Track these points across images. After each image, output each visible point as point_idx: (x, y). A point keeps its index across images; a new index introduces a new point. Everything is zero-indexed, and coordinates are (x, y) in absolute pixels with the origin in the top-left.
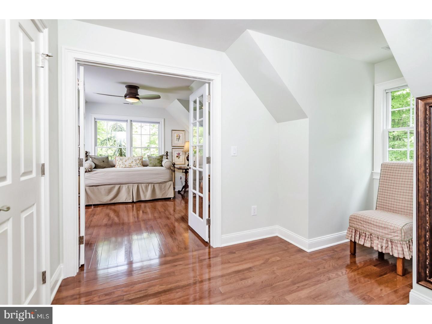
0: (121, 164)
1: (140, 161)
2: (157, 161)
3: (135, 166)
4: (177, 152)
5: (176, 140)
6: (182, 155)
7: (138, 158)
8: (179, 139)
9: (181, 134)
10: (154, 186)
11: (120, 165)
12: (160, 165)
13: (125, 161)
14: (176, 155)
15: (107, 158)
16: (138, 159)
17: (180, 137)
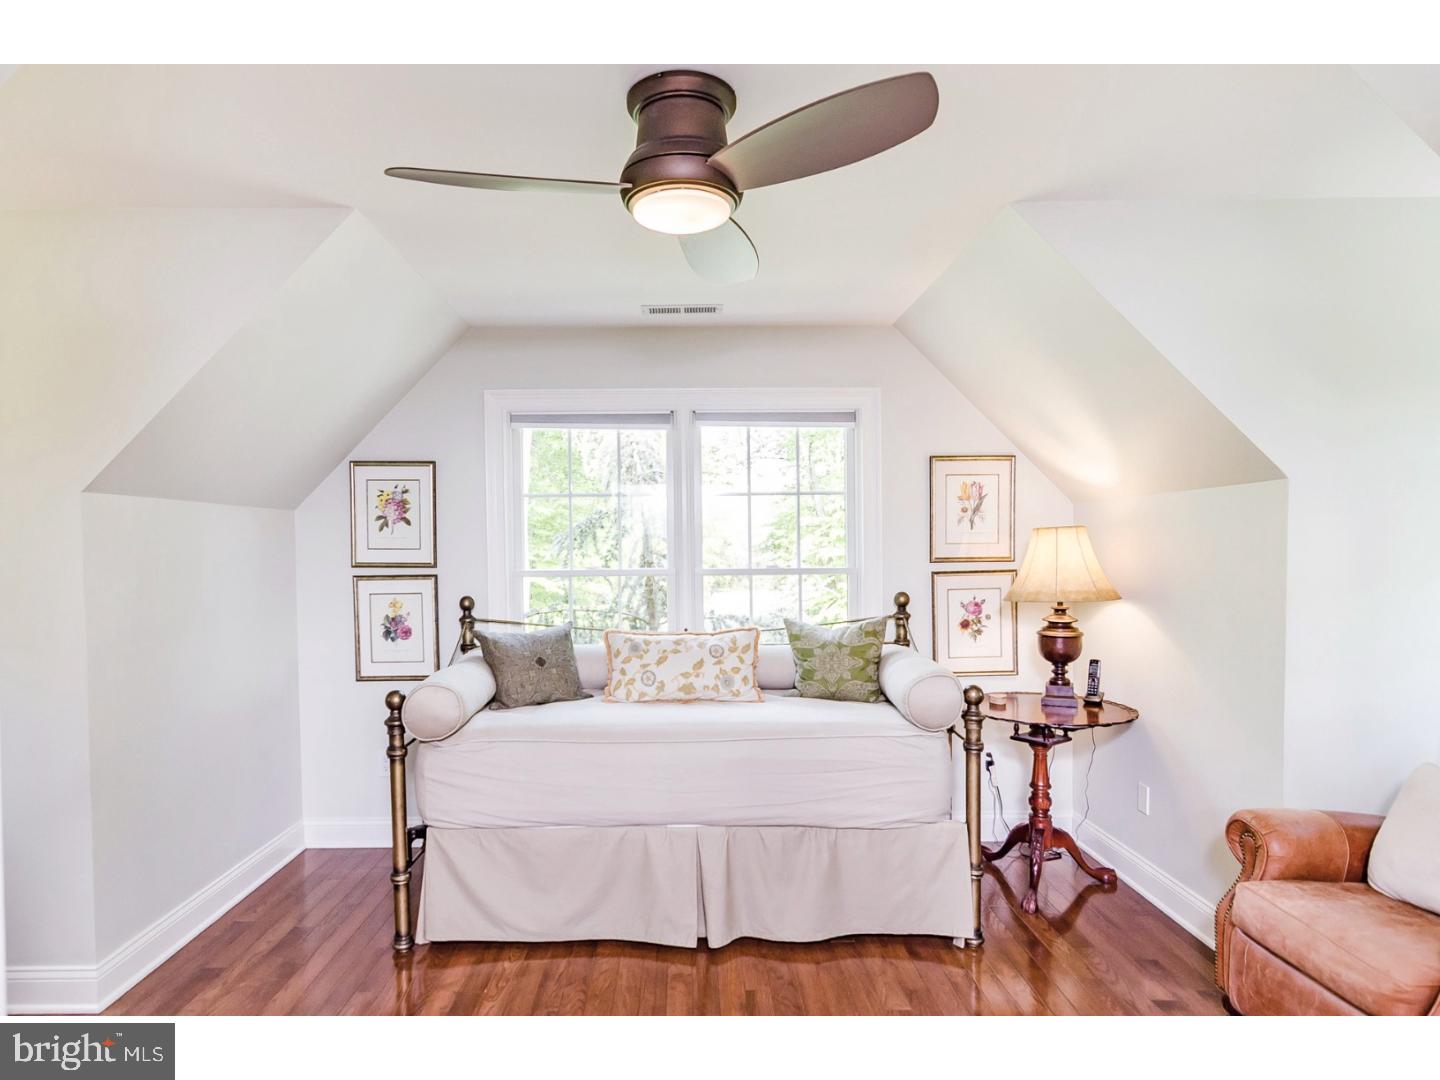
0: (638, 677)
1: (742, 661)
2: (849, 662)
3: (716, 688)
4: (967, 597)
5: (960, 521)
6: (995, 618)
7: (734, 642)
8: (976, 510)
9: (992, 478)
10: (834, 848)
11: (632, 681)
12: (871, 687)
13: (659, 662)
14: (960, 615)
15: (565, 637)
16: (733, 650)
17: (981, 498)
